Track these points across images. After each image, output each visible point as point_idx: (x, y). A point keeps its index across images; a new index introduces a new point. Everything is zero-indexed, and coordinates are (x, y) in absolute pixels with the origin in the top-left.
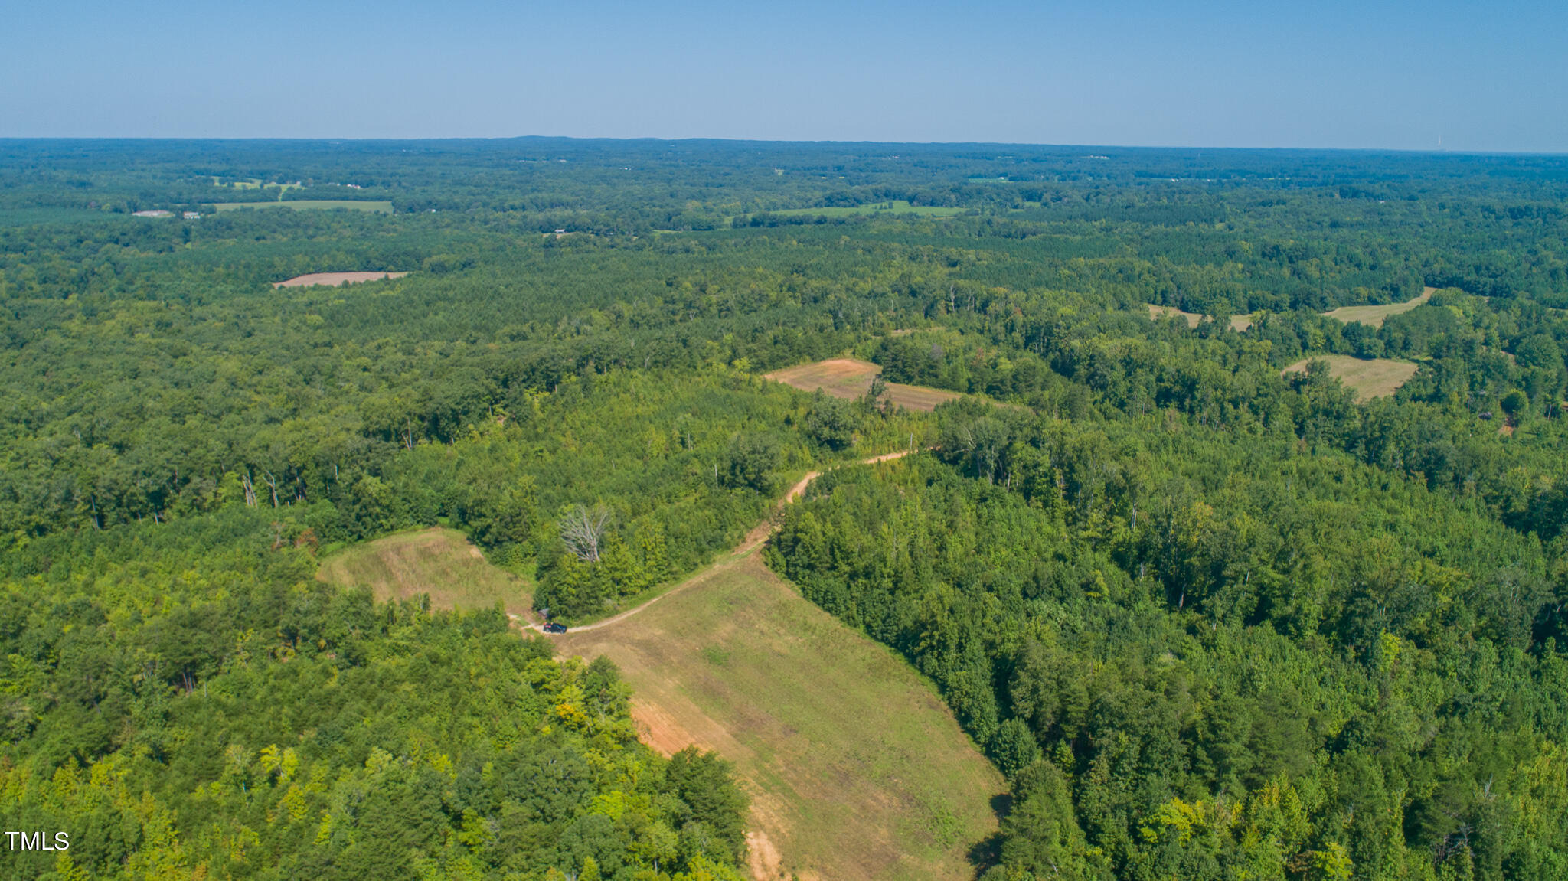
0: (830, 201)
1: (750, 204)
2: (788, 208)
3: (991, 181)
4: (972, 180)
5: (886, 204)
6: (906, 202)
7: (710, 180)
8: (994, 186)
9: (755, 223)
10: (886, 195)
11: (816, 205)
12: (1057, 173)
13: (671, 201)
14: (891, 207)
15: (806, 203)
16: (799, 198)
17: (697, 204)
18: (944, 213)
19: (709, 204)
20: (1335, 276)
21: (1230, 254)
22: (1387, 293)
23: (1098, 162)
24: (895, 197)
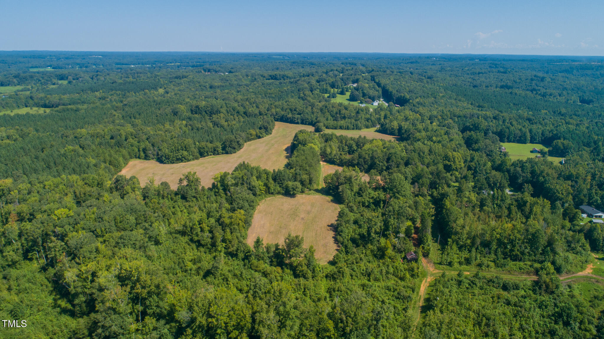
8: (43, 73)
20: (236, 123)
21: (175, 113)
22: (263, 131)
23: (97, 58)
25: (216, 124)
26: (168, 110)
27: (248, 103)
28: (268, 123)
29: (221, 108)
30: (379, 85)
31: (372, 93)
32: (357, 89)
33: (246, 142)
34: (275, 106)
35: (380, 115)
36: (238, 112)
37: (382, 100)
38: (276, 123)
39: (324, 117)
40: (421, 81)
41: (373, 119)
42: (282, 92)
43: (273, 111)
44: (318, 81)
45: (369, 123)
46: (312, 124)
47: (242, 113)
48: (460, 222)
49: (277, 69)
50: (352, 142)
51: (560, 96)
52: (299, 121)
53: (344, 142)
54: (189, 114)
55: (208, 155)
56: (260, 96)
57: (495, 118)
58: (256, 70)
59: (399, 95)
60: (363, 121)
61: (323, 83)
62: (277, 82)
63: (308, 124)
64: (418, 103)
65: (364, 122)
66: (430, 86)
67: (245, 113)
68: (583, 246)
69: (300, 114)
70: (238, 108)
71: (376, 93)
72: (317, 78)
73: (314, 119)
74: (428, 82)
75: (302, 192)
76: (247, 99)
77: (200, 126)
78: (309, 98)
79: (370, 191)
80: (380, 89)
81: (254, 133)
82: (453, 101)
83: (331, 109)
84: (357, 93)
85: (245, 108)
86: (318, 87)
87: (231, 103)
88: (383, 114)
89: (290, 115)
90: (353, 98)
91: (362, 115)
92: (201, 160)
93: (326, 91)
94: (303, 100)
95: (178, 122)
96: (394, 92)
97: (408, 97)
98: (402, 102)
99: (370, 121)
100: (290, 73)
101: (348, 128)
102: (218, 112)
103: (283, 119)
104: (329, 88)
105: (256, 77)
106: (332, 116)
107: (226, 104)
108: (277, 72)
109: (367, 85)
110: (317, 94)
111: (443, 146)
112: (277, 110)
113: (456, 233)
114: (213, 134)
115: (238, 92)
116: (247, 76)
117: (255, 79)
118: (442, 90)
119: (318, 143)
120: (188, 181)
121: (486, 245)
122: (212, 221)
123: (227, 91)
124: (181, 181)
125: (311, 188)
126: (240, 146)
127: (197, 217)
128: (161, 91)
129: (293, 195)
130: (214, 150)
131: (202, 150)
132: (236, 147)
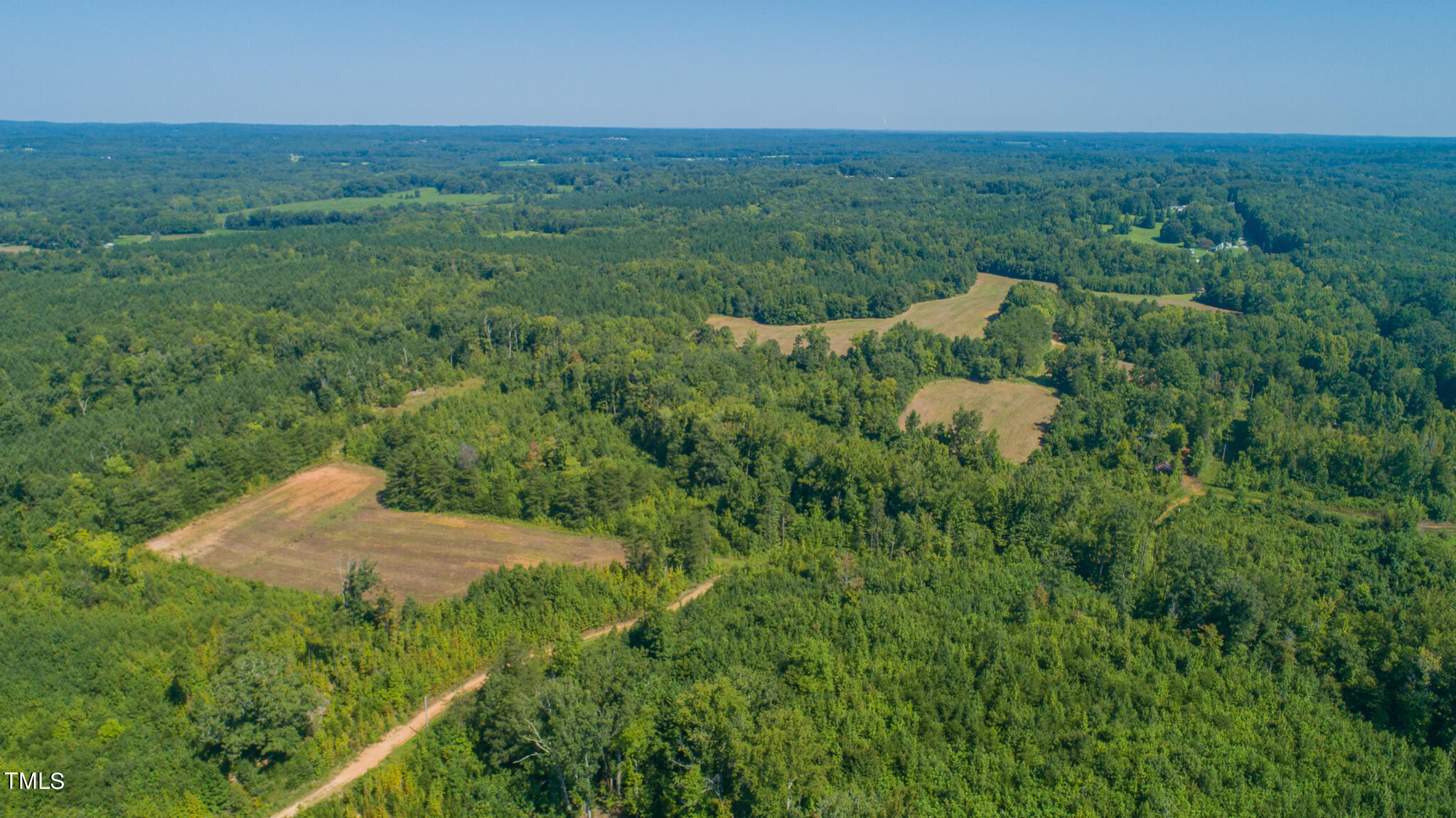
0: (349, 191)
1: (253, 197)
2: (301, 200)
3: (522, 164)
4: (503, 164)
5: (412, 193)
6: (434, 189)
7: (210, 170)
8: (525, 169)
9: (255, 222)
10: (413, 182)
11: (334, 196)
12: (584, 154)
13: (151, 197)
14: (417, 195)
15: (323, 194)
16: (314, 189)
17: (185, 200)
18: (476, 200)
19: (201, 199)
20: (897, 269)
21: (786, 246)
22: (951, 284)
23: (619, 143)
24: (422, 185)
25: (860, 267)
26: (774, 239)
27: (927, 234)
28: (963, 270)
29: (873, 240)
30: (1242, 208)
31: (1216, 225)
32: (1182, 216)
33: (914, 302)
34: (984, 243)
35: (1212, 268)
36: (906, 252)
37: (1241, 242)
38: (980, 275)
39: (1085, 267)
41: (1191, 275)
42: (1005, 217)
43: (978, 251)
44: (1094, 198)
45: (1184, 284)
46: (1054, 279)
47: (913, 253)
49: (1010, 169)
50: (1124, 310)
52: (1030, 273)
54: (810, 248)
55: (842, 317)
56: (956, 223)
58: (959, 173)
60: (1170, 278)
61: (1106, 201)
62: (1000, 198)
63: (1049, 281)
64: (1323, 250)
65: (1171, 279)
67: (920, 253)
69: (1034, 260)
70: (907, 243)
71: (1227, 227)
72: (1093, 189)
73: (1062, 270)
75: (1003, 377)
76: (927, 228)
77: (831, 269)
78: (1060, 230)
80: (1239, 219)
81: (930, 285)
83: (1105, 252)
84: (1179, 224)
85: (920, 243)
86: (1092, 209)
87: (894, 233)
88: (1218, 267)
89: (1012, 261)
90: (1168, 236)
91: (1171, 267)
92: (830, 324)
93: (1107, 219)
94: (1047, 233)
95: (790, 261)
96: (1274, 225)
99: (1185, 279)
100: (1034, 180)
101: (1131, 291)
102: (865, 247)
103: (996, 268)
104: (1116, 211)
105: (955, 187)
106: (1103, 267)
107: (883, 234)
108: (1005, 178)
109: (1209, 209)
110: (1082, 223)
111: (1318, 324)
112: (987, 249)
113: (1258, 445)
114: (854, 283)
115: (911, 214)
116: (935, 183)
117: (952, 191)
118: (1408, 225)
119: (1052, 305)
120: (811, 340)
121: (1308, 465)
122: (845, 391)
123: (887, 212)
124: (798, 339)
125: (1021, 373)
126: (902, 306)
127: (823, 385)
128: (754, 209)
129: (985, 380)
130: (855, 309)
131: (833, 307)
132: (895, 306)
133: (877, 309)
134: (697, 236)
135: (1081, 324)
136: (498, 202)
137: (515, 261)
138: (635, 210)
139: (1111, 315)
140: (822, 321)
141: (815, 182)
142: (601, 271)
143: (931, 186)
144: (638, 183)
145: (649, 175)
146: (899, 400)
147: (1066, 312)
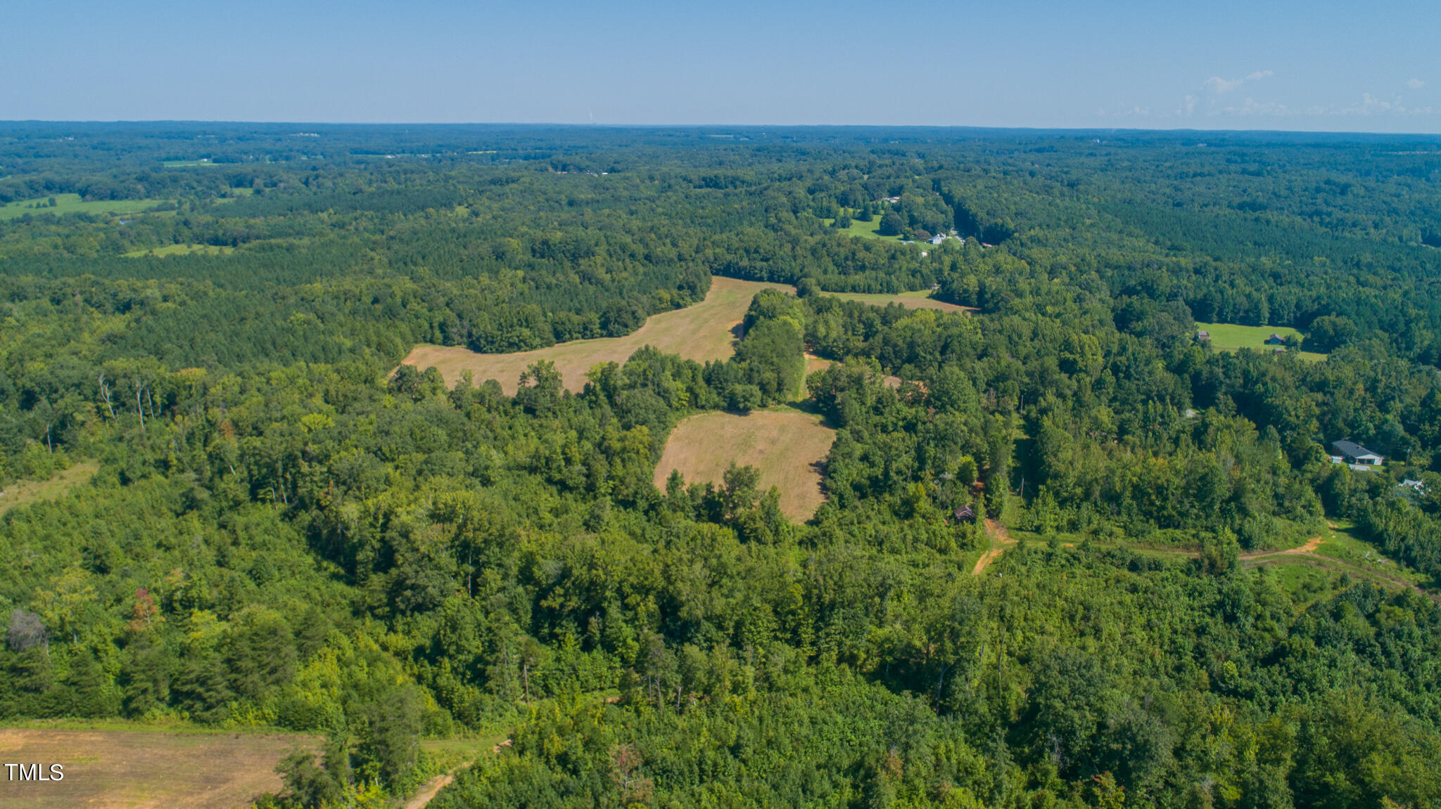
3: (192, 164)
5: (45, 201)
6: (77, 196)
8: (195, 170)
10: (49, 189)
12: (267, 153)
14: (53, 203)
18: (128, 208)
20: (628, 276)
21: (500, 255)
22: (686, 292)
23: (309, 139)
24: (62, 190)
25: (586, 277)
26: (485, 248)
27: (653, 236)
28: (698, 276)
29: (596, 245)
30: (948, 199)
31: (930, 216)
32: (897, 208)
33: (649, 314)
34: (713, 243)
35: (942, 263)
36: (632, 256)
37: (954, 232)
38: (714, 278)
39: (819, 266)
40: (1048, 190)
41: (925, 271)
42: (729, 214)
43: (709, 252)
44: (811, 191)
45: (917, 280)
46: (790, 280)
47: (641, 257)
48: (1067, 455)
49: (721, 163)
50: (872, 315)
51: (1376, 226)
52: (765, 275)
53: (856, 314)
54: (528, 257)
56: (680, 222)
57: (1197, 271)
58: (672, 167)
59: (993, 221)
60: (903, 275)
61: (823, 194)
62: (719, 193)
63: (784, 282)
64: (1032, 240)
65: (905, 278)
66: (1067, 202)
67: (648, 257)
68: (1308, 507)
69: (767, 260)
70: (634, 247)
71: (941, 218)
72: (808, 183)
73: (797, 271)
74: (1062, 194)
75: (763, 406)
76: (652, 229)
77: (554, 281)
78: (786, 227)
79: (900, 406)
80: (950, 210)
81: (666, 296)
82: (1115, 237)
83: (836, 249)
84: (897, 217)
85: (647, 246)
86: (811, 203)
87: (618, 236)
88: (947, 260)
89: (745, 263)
90: (887, 229)
91: (903, 263)
92: (558, 347)
93: (828, 213)
94: (776, 231)
95: (505, 273)
96: (982, 215)
97: (1012, 226)
98: (996, 236)
99: (918, 275)
100: (748, 174)
101: (869, 290)
102: (589, 253)
103: (730, 271)
104: (834, 205)
105: (672, 182)
106: (836, 264)
107: (606, 237)
108: (719, 172)
109: (920, 200)
110: (807, 219)
111: (1064, 323)
112: (718, 250)
113: (1056, 476)
114: (582, 298)
115: (632, 213)
116: (652, 178)
117: (670, 186)
118: (1093, 212)
119: (800, 315)
120: (539, 378)
121: (1112, 497)
122: (588, 445)
123: (606, 211)
124: (524, 377)
125: (782, 399)
126: (637, 322)
127: (559, 439)
128: (462, 211)
129: (744, 412)
130: (585, 328)
131: (560, 328)
132: (630, 323)
133: (611, 327)
134: (396, 247)
135: (834, 334)
136: (158, 210)
137: (161, 287)
138: (324, 216)
139: (860, 321)
140: (549, 344)
141: (527, 180)
142: (275, 297)
143: (647, 182)
144: (329, 184)
145: (341, 175)
146: (654, 451)
147: (816, 322)
